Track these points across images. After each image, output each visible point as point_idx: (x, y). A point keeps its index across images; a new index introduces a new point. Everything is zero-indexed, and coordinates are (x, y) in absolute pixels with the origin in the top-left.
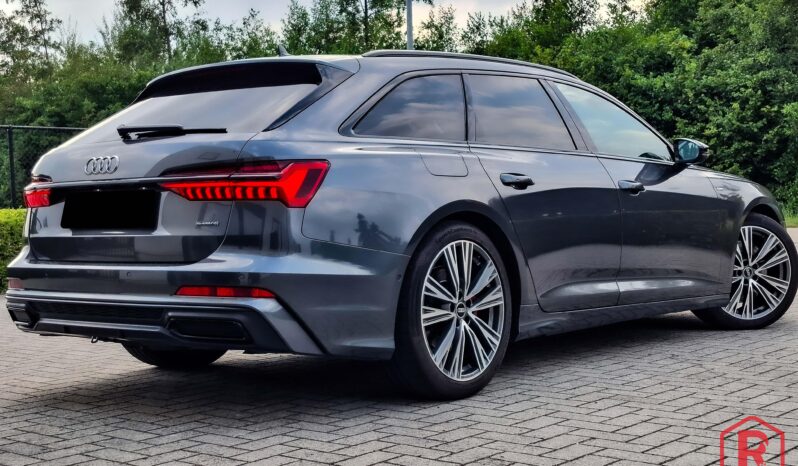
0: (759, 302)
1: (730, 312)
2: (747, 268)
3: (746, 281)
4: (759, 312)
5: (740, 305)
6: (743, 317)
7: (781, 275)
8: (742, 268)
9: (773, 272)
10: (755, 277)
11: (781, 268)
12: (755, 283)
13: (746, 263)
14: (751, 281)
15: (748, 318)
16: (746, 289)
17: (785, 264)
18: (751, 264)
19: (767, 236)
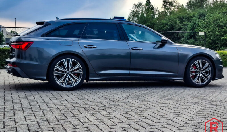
0: (202, 80)
1: (195, 82)
2: (200, 71)
3: (199, 74)
4: (202, 83)
5: (197, 81)
6: (198, 84)
7: (209, 74)
8: (199, 71)
9: (207, 73)
10: (202, 74)
11: (209, 72)
12: (202, 75)
13: (200, 70)
14: (201, 74)
15: (199, 84)
16: (199, 76)
17: (210, 71)
18: (201, 70)
19: (206, 63)
